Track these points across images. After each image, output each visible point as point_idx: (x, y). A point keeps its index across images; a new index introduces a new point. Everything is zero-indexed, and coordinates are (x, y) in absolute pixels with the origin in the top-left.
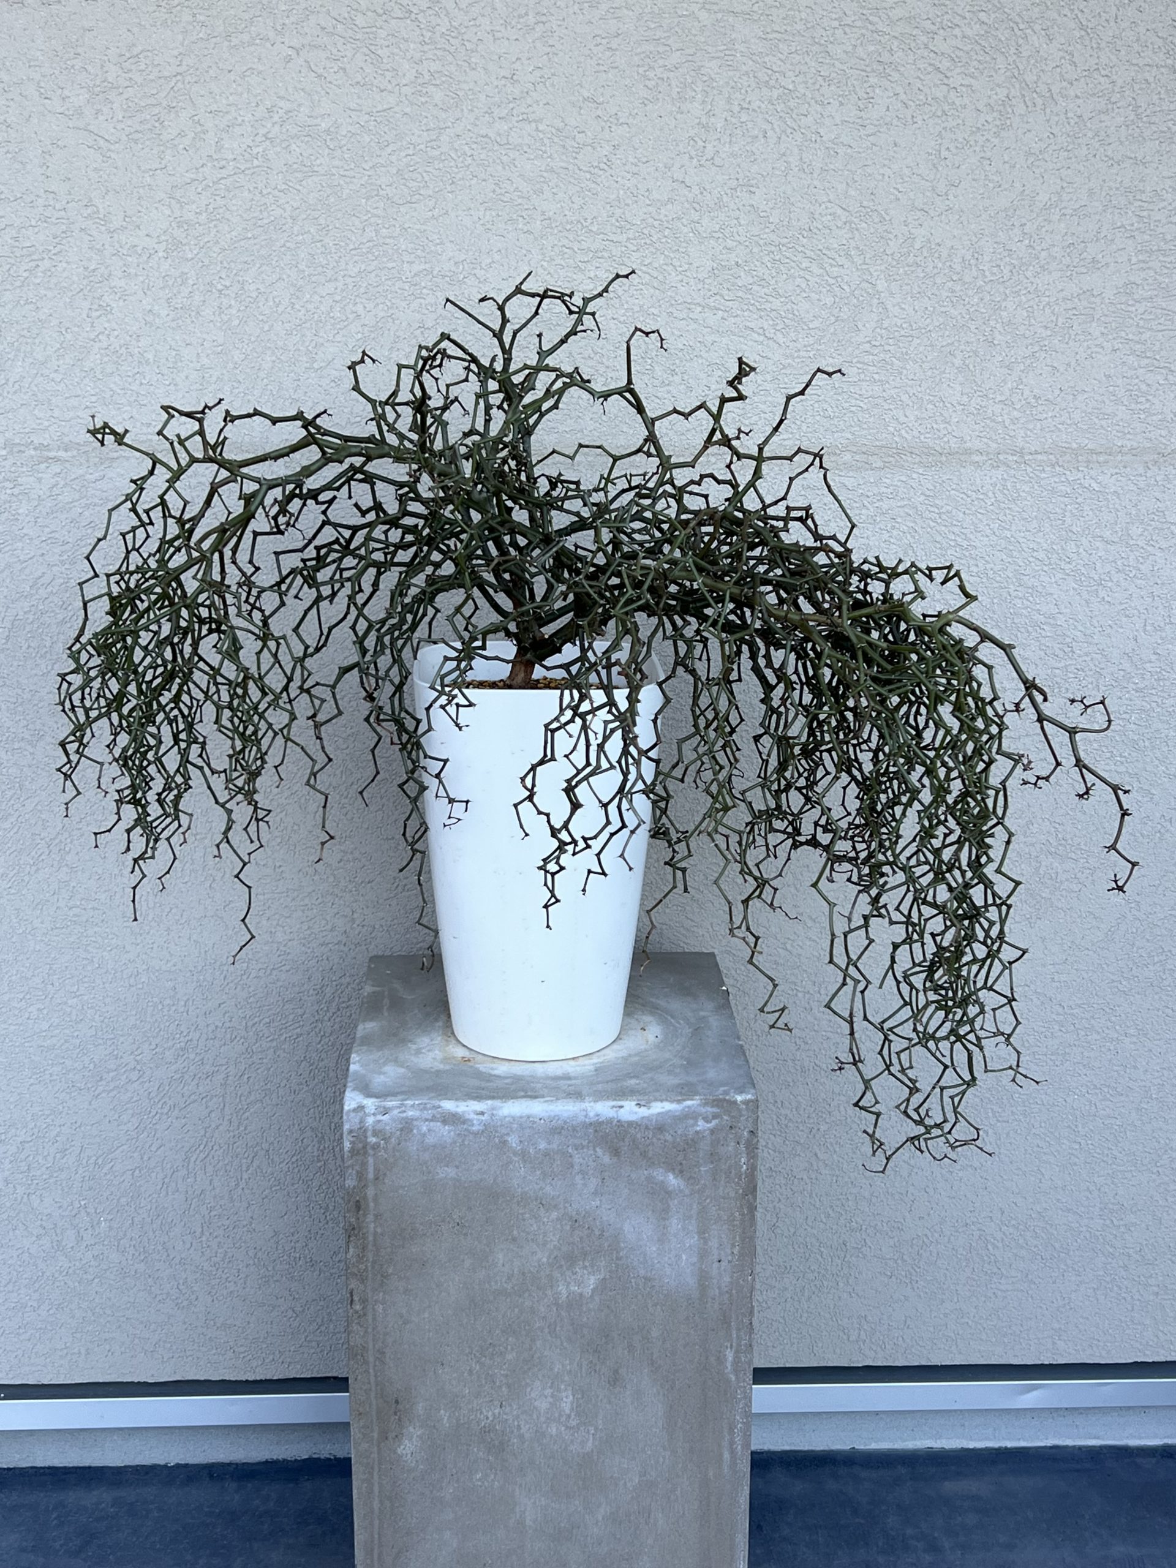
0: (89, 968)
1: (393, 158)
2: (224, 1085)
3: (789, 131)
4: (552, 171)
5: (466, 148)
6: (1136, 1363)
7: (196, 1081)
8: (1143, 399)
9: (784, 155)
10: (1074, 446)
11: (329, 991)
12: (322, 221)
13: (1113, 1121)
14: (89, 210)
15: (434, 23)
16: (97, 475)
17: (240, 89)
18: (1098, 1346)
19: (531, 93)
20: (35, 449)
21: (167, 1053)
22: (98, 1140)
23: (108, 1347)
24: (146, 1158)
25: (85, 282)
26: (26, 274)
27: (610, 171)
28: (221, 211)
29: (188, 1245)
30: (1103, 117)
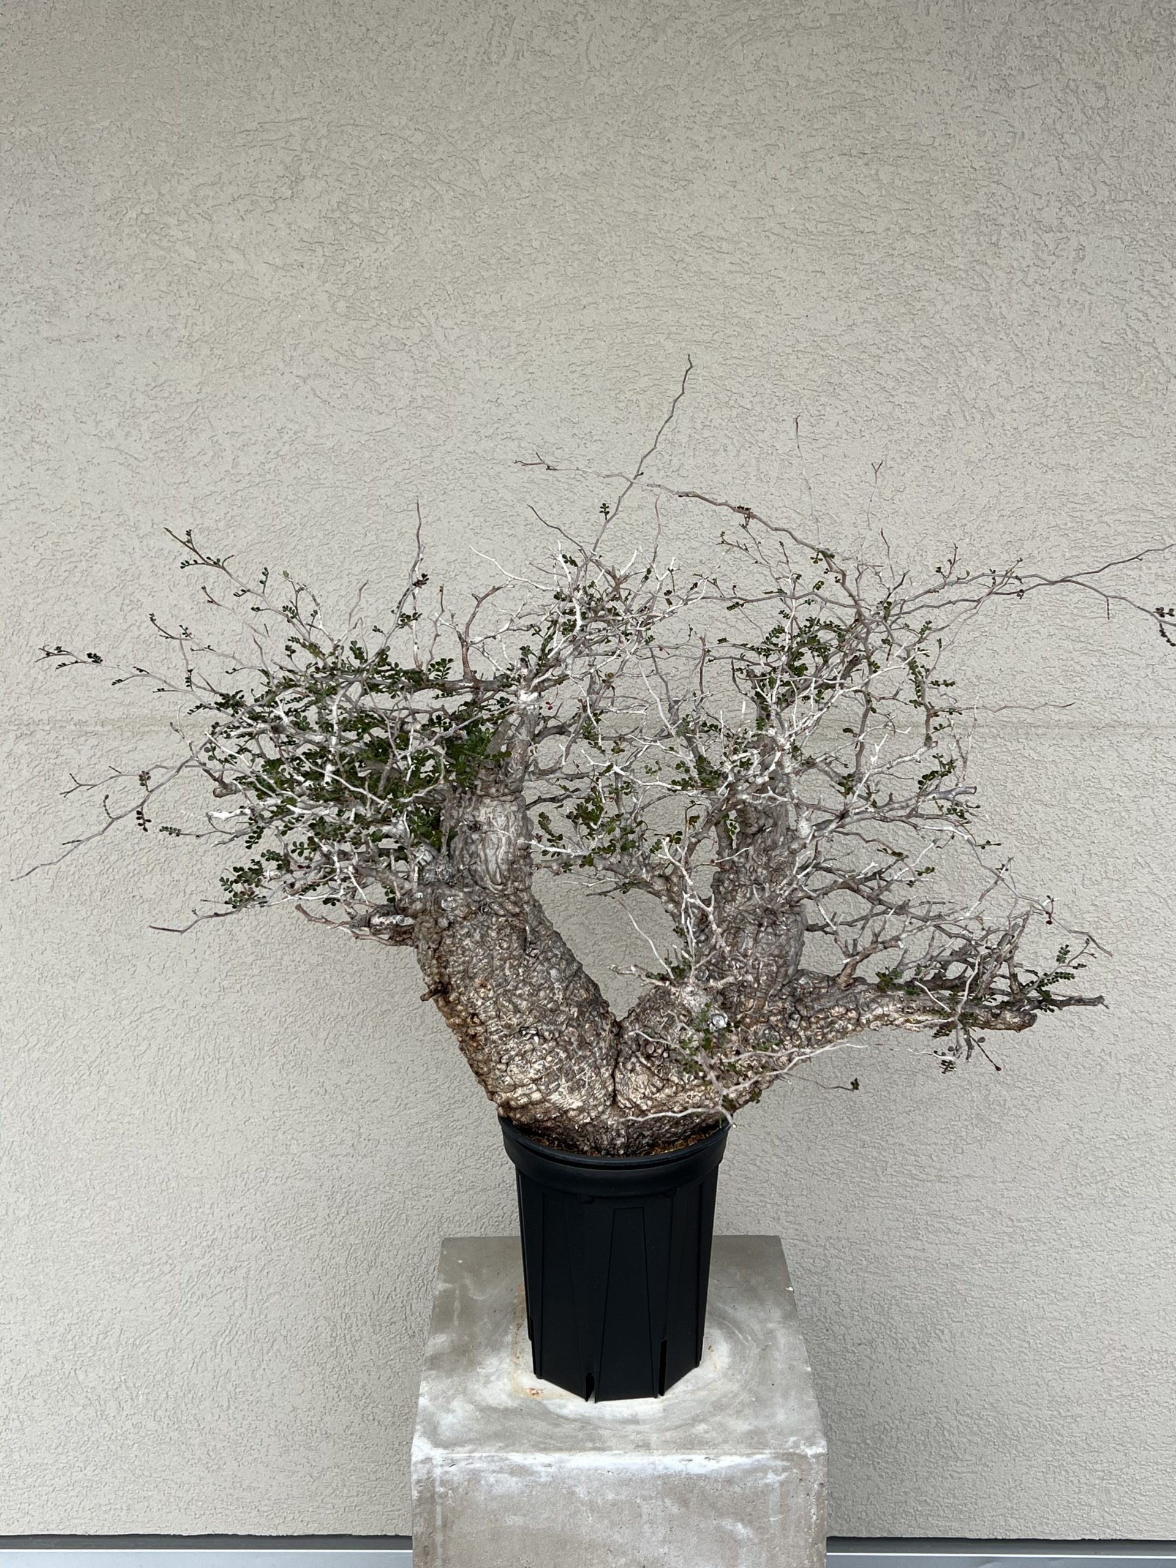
0: (126, 1174)
1: (391, 472)
2: (246, 1278)
3: (747, 445)
4: (533, 482)
5: (456, 463)
6: (1083, 1540)
7: (221, 1274)
8: (1078, 679)
9: (743, 466)
10: (1015, 720)
11: (339, 1197)
12: (328, 526)
13: (1060, 1323)
14: (121, 519)
15: (425, 354)
16: (129, 747)
17: (253, 413)
18: (1047, 1524)
19: (514, 415)
20: (75, 725)
21: (196, 1250)
22: (135, 1323)
23: (146, 1504)
24: (178, 1340)
25: (118, 581)
26: (67, 574)
27: (585, 483)
28: (238, 518)
29: (216, 1417)
30: (1037, 429)
